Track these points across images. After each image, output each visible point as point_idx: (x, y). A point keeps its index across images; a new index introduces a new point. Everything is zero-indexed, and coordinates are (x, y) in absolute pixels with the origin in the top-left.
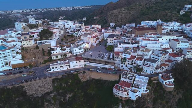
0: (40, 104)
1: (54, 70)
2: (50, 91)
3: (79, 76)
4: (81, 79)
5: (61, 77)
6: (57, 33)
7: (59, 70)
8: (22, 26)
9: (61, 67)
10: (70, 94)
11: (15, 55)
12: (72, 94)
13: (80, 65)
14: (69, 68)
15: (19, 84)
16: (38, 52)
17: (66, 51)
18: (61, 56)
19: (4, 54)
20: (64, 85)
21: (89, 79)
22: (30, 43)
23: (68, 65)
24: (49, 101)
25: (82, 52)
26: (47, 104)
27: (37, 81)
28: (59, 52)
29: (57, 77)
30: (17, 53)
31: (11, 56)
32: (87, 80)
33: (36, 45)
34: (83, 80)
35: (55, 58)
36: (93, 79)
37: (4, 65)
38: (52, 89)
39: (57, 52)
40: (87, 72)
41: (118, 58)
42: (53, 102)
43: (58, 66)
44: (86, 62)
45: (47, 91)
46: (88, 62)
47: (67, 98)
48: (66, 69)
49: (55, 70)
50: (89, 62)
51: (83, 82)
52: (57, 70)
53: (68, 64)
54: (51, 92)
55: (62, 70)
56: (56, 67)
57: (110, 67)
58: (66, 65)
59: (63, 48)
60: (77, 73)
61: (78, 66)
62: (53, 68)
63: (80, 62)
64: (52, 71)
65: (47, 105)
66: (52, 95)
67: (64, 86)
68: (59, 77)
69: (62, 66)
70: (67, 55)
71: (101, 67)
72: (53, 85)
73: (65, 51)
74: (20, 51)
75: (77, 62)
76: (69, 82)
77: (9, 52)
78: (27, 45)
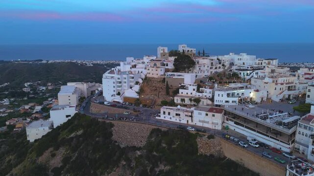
0: (115, 158)
1: (165, 117)
2: (140, 145)
3: (198, 140)
4: (199, 147)
5: (166, 129)
6: (206, 66)
7: (173, 120)
8: (162, 52)
9: (177, 115)
10: (165, 166)
11: (132, 84)
12: (168, 168)
13: (213, 123)
14: (190, 122)
15: (111, 120)
16: (161, 88)
17: (204, 94)
18: (191, 100)
19: (119, 79)
20: (164, 145)
21: (216, 154)
22: (157, 72)
23: (190, 116)
24: (128, 160)
25: (234, 104)
26: (124, 163)
27: (131, 124)
28: (191, 94)
29: (160, 128)
30: (137, 83)
31: (126, 85)
32: (212, 156)
33: (163, 77)
34: (201, 151)
35: (179, 102)
36: (225, 157)
37: (115, 93)
38: (144, 143)
39: (187, 93)
40: (217, 139)
41: (305, 128)
42: (133, 164)
43: (173, 113)
44: (230, 122)
45: (135, 144)
46: (232, 123)
47: (157, 170)
48: (186, 122)
49: (167, 118)
50: (236, 123)
51: (201, 155)
52: (171, 118)
53: (190, 114)
54: (139, 149)
55: (178, 121)
56: (169, 114)
57: (278, 147)
58: (187, 113)
59: (201, 89)
60: (198, 133)
61: (208, 123)
62: (164, 113)
63: (213, 116)
64: (162, 117)
65: (124, 166)
66: (139, 153)
67: (165, 147)
68: (163, 129)
69: (179, 115)
70: (200, 101)
71: (255, 140)
72: (148, 138)
73: (201, 94)
74: (141, 81)
75: (207, 115)
76: (174, 144)
77: (125, 78)
78: (153, 74)
